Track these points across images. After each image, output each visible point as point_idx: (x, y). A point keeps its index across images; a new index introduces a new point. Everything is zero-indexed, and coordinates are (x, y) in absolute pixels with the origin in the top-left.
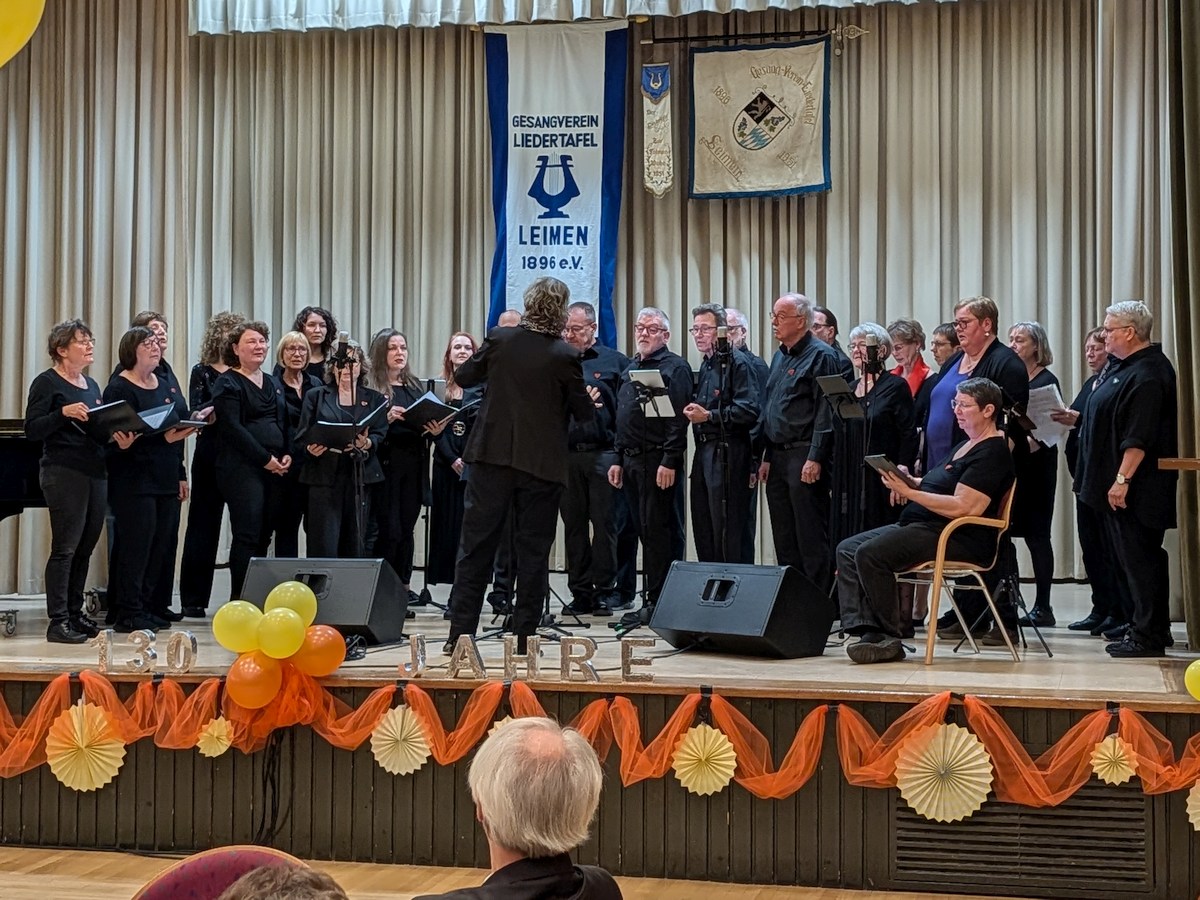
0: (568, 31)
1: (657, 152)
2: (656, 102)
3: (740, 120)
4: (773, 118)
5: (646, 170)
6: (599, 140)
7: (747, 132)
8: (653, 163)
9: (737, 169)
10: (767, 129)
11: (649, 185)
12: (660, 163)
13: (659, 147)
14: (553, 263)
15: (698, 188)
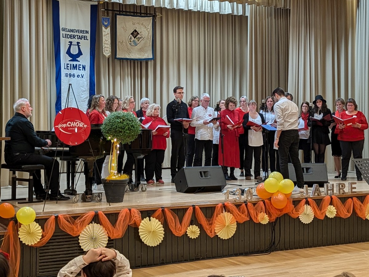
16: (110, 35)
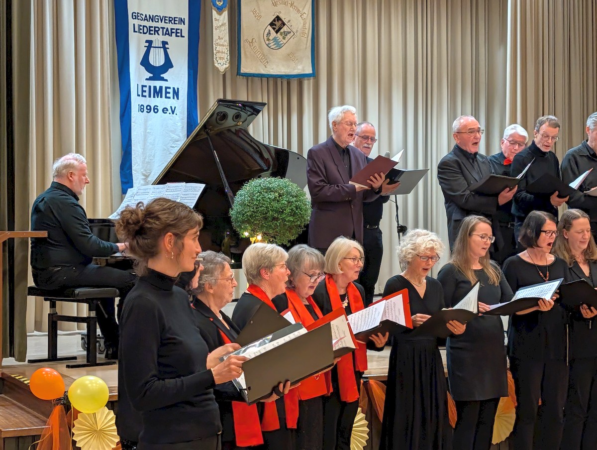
1: (220, 45)
2: (220, 14)
3: (267, 31)
4: (284, 32)
5: (215, 56)
6: (185, 33)
8: (219, 52)
9: (266, 61)
10: (281, 38)
11: (216, 65)
12: (222, 52)
14: (156, 110)
15: (243, 70)
16: (227, 26)
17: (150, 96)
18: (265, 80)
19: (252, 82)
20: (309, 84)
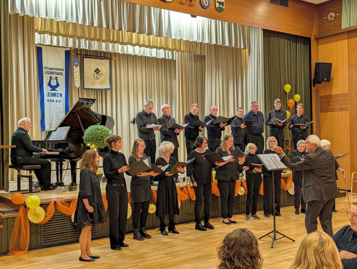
0: (56, 49)
2: (76, 68)
3: (93, 74)
4: (100, 74)
6: (64, 74)
7: (95, 76)
8: (76, 81)
9: (93, 83)
10: (99, 76)
11: (75, 85)
12: (77, 81)
13: (77, 77)
14: (53, 101)
15: (85, 87)
17: (51, 96)
18: (93, 90)
19: (88, 91)
20: (109, 92)
